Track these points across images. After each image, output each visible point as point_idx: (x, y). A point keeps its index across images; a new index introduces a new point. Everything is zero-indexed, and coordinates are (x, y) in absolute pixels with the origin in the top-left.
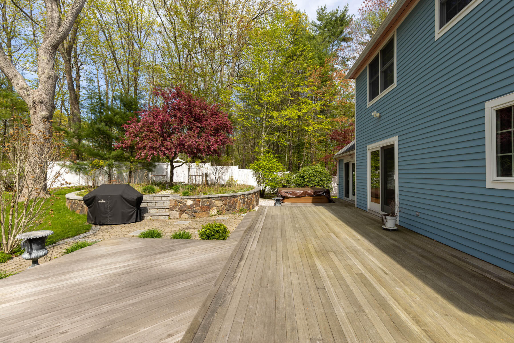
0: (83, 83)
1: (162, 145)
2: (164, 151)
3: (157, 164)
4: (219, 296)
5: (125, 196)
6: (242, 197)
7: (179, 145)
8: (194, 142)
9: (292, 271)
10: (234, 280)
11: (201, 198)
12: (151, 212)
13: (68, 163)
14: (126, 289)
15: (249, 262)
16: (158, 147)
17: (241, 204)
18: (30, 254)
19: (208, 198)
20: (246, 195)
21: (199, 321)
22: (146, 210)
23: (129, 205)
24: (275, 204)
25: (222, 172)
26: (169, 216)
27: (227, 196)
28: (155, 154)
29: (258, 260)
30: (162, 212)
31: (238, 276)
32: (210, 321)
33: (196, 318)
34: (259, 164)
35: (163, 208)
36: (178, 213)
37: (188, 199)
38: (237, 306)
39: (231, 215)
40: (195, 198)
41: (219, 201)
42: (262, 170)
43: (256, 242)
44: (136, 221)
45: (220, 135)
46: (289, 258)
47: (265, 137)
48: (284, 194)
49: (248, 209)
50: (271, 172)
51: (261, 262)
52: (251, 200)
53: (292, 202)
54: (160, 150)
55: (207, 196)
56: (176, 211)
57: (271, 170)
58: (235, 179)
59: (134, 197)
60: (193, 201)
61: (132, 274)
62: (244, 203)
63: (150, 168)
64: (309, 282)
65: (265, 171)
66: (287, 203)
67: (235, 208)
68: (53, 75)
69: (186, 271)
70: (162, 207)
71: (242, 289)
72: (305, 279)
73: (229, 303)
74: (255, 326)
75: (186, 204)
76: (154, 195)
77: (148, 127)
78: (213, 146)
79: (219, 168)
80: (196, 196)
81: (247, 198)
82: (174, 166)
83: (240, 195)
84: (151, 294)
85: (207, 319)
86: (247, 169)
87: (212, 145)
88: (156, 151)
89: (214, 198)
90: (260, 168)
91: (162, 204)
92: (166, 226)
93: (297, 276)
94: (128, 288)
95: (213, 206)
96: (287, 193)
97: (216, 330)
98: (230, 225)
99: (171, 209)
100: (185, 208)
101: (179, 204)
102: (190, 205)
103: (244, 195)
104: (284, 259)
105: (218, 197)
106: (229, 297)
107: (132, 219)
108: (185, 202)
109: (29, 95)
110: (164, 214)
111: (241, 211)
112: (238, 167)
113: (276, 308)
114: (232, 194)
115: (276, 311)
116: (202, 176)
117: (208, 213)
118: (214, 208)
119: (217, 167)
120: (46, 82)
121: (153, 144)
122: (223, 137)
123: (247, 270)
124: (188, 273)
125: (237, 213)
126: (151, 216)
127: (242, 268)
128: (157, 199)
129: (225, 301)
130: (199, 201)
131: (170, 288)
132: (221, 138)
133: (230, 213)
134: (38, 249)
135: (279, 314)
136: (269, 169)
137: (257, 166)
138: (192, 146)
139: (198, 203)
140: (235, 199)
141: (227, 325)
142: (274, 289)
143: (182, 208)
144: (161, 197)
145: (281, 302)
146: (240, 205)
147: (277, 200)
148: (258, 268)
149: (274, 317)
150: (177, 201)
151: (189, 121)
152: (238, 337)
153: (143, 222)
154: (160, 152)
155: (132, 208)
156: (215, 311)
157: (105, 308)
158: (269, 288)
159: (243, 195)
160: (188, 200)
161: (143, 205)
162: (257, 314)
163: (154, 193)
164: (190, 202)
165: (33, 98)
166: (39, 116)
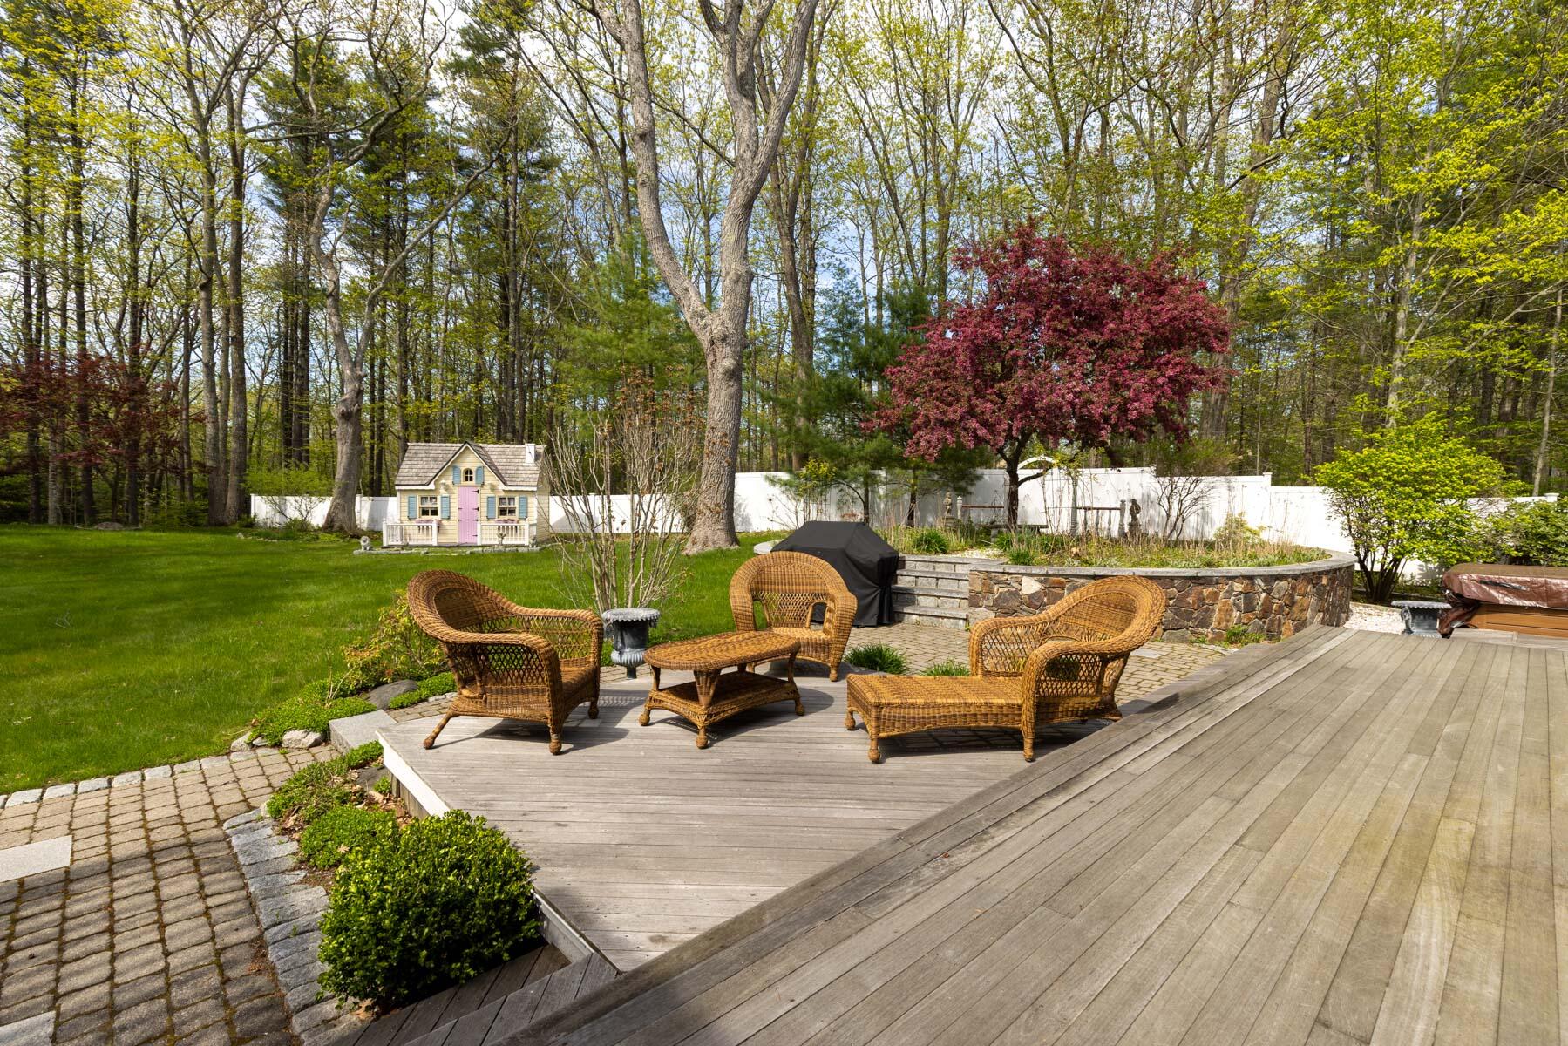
0: (825, 281)
1: (971, 412)
2: (975, 430)
3: (979, 471)
4: (880, 875)
5: (853, 553)
6: (1238, 587)
7: (1021, 408)
8: (1070, 397)
9: (1243, 898)
10: (972, 847)
11: (1067, 576)
12: (921, 604)
13: (784, 476)
14: (724, 776)
15: (1079, 806)
16: (960, 421)
17: (1236, 614)
18: (621, 653)
19: (1092, 577)
20: (1259, 581)
21: (761, 921)
22: (909, 596)
23: (861, 576)
24: (1408, 631)
25: (1194, 495)
26: (966, 620)
27: (1172, 578)
28: (951, 439)
29: (1126, 811)
30: (951, 607)
31: (998, 839)
32: (788, 935)
33: (761, 909)
34: (1363, 461)
35: (954, 595)
36: (992, 615)
37: (1023, 574)
38: (903, 931)
39: (1183, 647)
40: (1047, 575)
42: (1377, 485)
43: (1174, 746)
44: (880, 623)
45: (1166, 364)
46: (1279, 846)
47: (1411, 349)
48: (1473, 592)
49: (1272, 635)
50: (1425, 494)
51: (1129, 821)
52: (1286, 600)
53: (1522, 630)
54: (966, 430)
55: (1090, 571)
56: (988, 607)
57: (1427, 488)
58: (1252, 522)
59: (871, 556)
60: (1041, 582)
61: (765, 745)
62: (1249, 608)
63: (963, 484)
64: (1296, 976)
65: (1392, 491)
66: (1484, 633)
67: (1204, 624)
68: (743, 271)
69: (891, 777)
70: (951, 592)
71: (971, 883)
72: (1282, 957)
73: (890, 909)
74: (899, 1024)
75: (1018, 591)
76: (942, 557)
77: (938, 365)
78: (1136, 404)
79: (1180, 481)
80: (1052, 570)
81: (1268, 591)
82: (1020, 478)
83: (1233, 578)
84: (760, 807)
85: (785, 925)
86: (1306, 484)
87: (1137, 398)
88: (952, 432)
90: (1364, 477)
91: (953, 585)
92: (946, 647)
93: (1250, 927)
94: (730, 776)
96: (1496, 585)
97: (778, 969)
98: (1157, 678)
99: (974, 601)
100: (1014, 603)
101: (996, 587)
102: (1031, 596)
103: (1251, 578)
104: (1246, 842)
106: (909, 890)
107: (867, 618)
108: (1016, 585)
109: (705, 326)
110: (954, 614)
111: (1234, 638)
112: (1268, 477)
113: (1035, 1005)
114: (1191, 572)
115: (1025, 1015)
116: (1122, 510)
119: (1176, 479)
120: (733, 290)
121: (944, 413)
122: (1178, 369)
123: (1046, 831)
124: (892, 784)
125: (1212, 642)
126: (920, 615)
127: (1035, 817)
128: (943, 570)
129: (885, 897)
130: (1061, 585)
131: (813, 809)
132: (1170, 373)
133: (1183, 640)
134: (634, 647)
135: (1027, 1030)
136: (1419, 485)
137: (1348, 469)
138: (1061, 408)
139: (1057, 590)
140: (1206, 592)
141: (823, 971)
142: (1092, 935)
143: (1005, 600)
144: (955, 564)
145: (1075, 992)
146: (1226, 610)
147: (1415, 611)
148: (1095, 837)
149: (995, 1032)
150: (989, 579)
151: (1056, 330)
152: (819, 1025)
153: (895, 628)
154: (963, 433)
155: (866, 586)
156: (828, 914)
157: (657, 803)
158: (1078, 921)
159: (1245, 577)
160: (1025, 579)
161: (904, 582)
162: (943, 990)
163: (944, 552)
164: (1030, 586)
165: (711, 333)
166: (721, 370)
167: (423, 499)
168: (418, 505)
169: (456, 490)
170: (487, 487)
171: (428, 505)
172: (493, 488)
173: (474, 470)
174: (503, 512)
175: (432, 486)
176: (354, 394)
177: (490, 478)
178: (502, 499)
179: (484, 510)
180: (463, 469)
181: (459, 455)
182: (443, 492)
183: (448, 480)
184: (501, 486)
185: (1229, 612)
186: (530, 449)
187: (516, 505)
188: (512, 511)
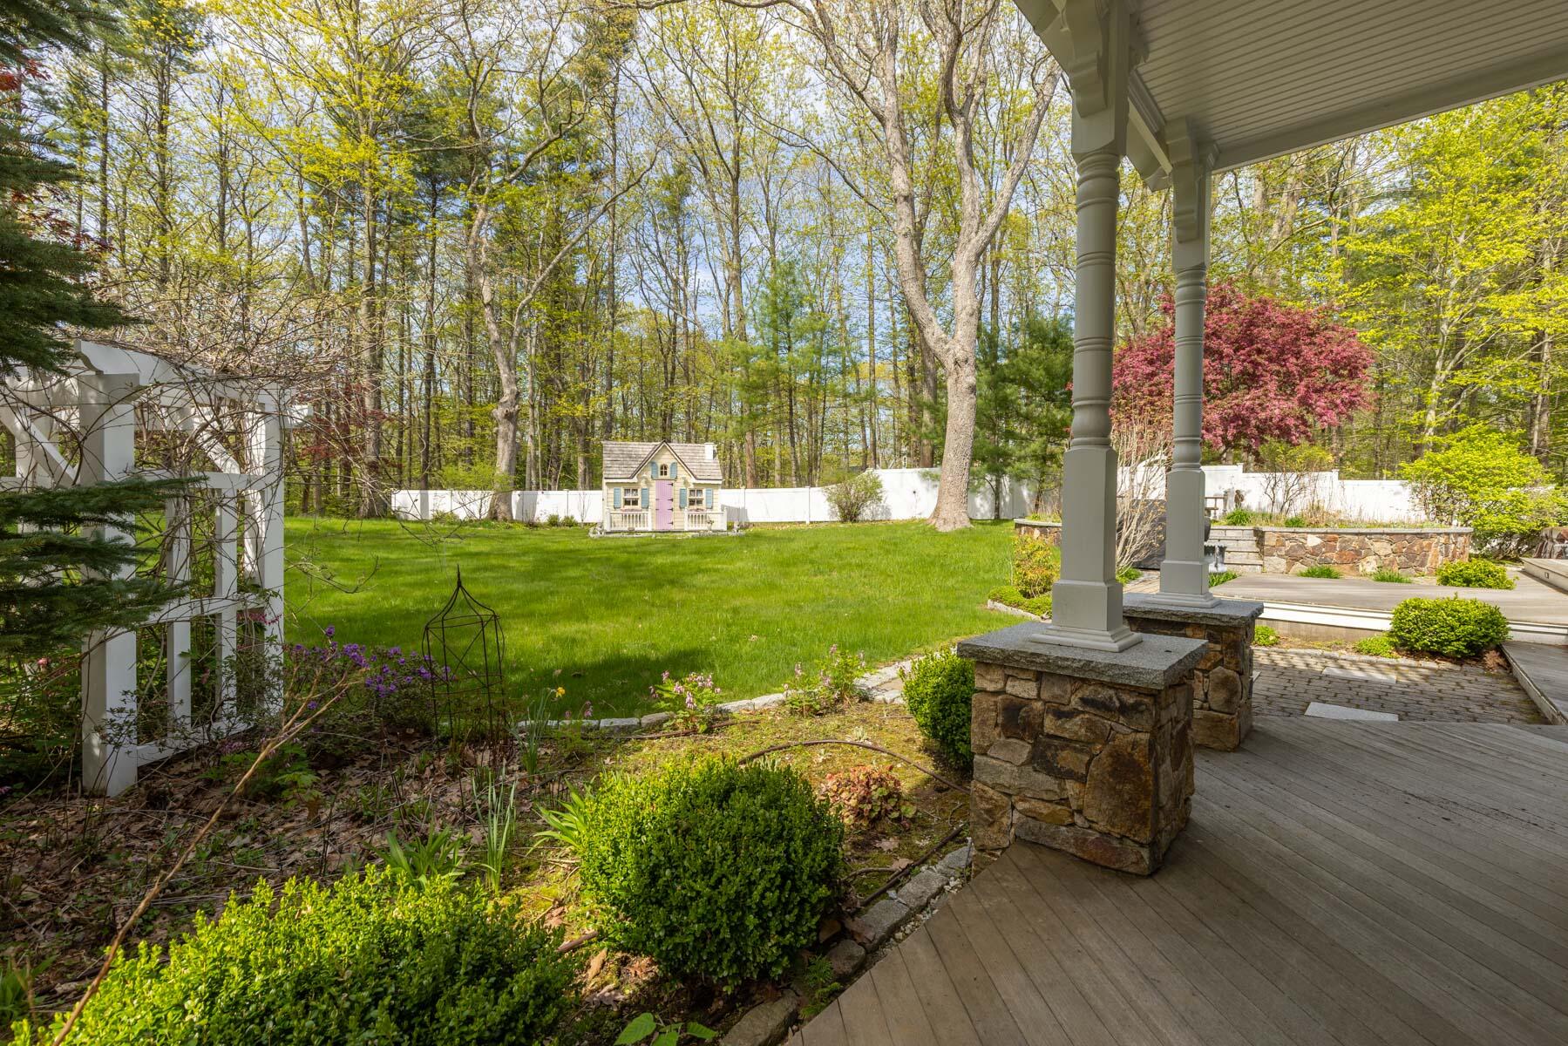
6: (1442, 540)
11: (1339, 534)
17: (1441, 557)
19: (1357, 534)
26: (1262, 566)
27: (1405, 534)
35: (1242, 550)
36: (1284, 561)
37: (1308, 532)
40: (1326, 533)
41: (1385, 544)
55: (1355, 530)
56: (1280, 556)
60: (1321, 538)
62: (1447, 554)
75: (1304, 544)
80: (1328, 529)
81: (1457, 543)
83: (1439, 534)
89: (1371, 534)
91: (1234, 544)
95: (1369, 552)
99: (1268, 552)
100: (1301, 553)
101: (1287, 541)
102: (1314, 548)
103: (1449, 534)
105: (1383, 534)
108: (1302, 540)
110: (1252, 562)
112: (1334, 474)
114: (1416, 530)
117: (1355, 568)
118: (1371, 558)
130: (1335, 540)
139: (1332, 543)
140: (1425, 543)
143: (1295, 551)
150: (1282, 537)
159: (1446, 534)
160: (1309, 535)
164: (1313, 541)
165: (954, 355)
166: (966, 385)
167: (627, 491)
168: (622, 496)
169: (654, 484)
170: (681, 481)
171: (630, 496)
172: (686, 483)
173: (669, 465)
174: (692, 502)
175: (635, 480)
176: (513, 396)
177: (682, 473)
178: (692, 491)
179: (677, 500)
180: (659, 465)
181: (656, 453)
182: (643, 485)
183: (648, 474)
184: (692, 480)
185: (1436, 556)
186: (709, 448)
187: (704, 496)
188: (699, 502)
